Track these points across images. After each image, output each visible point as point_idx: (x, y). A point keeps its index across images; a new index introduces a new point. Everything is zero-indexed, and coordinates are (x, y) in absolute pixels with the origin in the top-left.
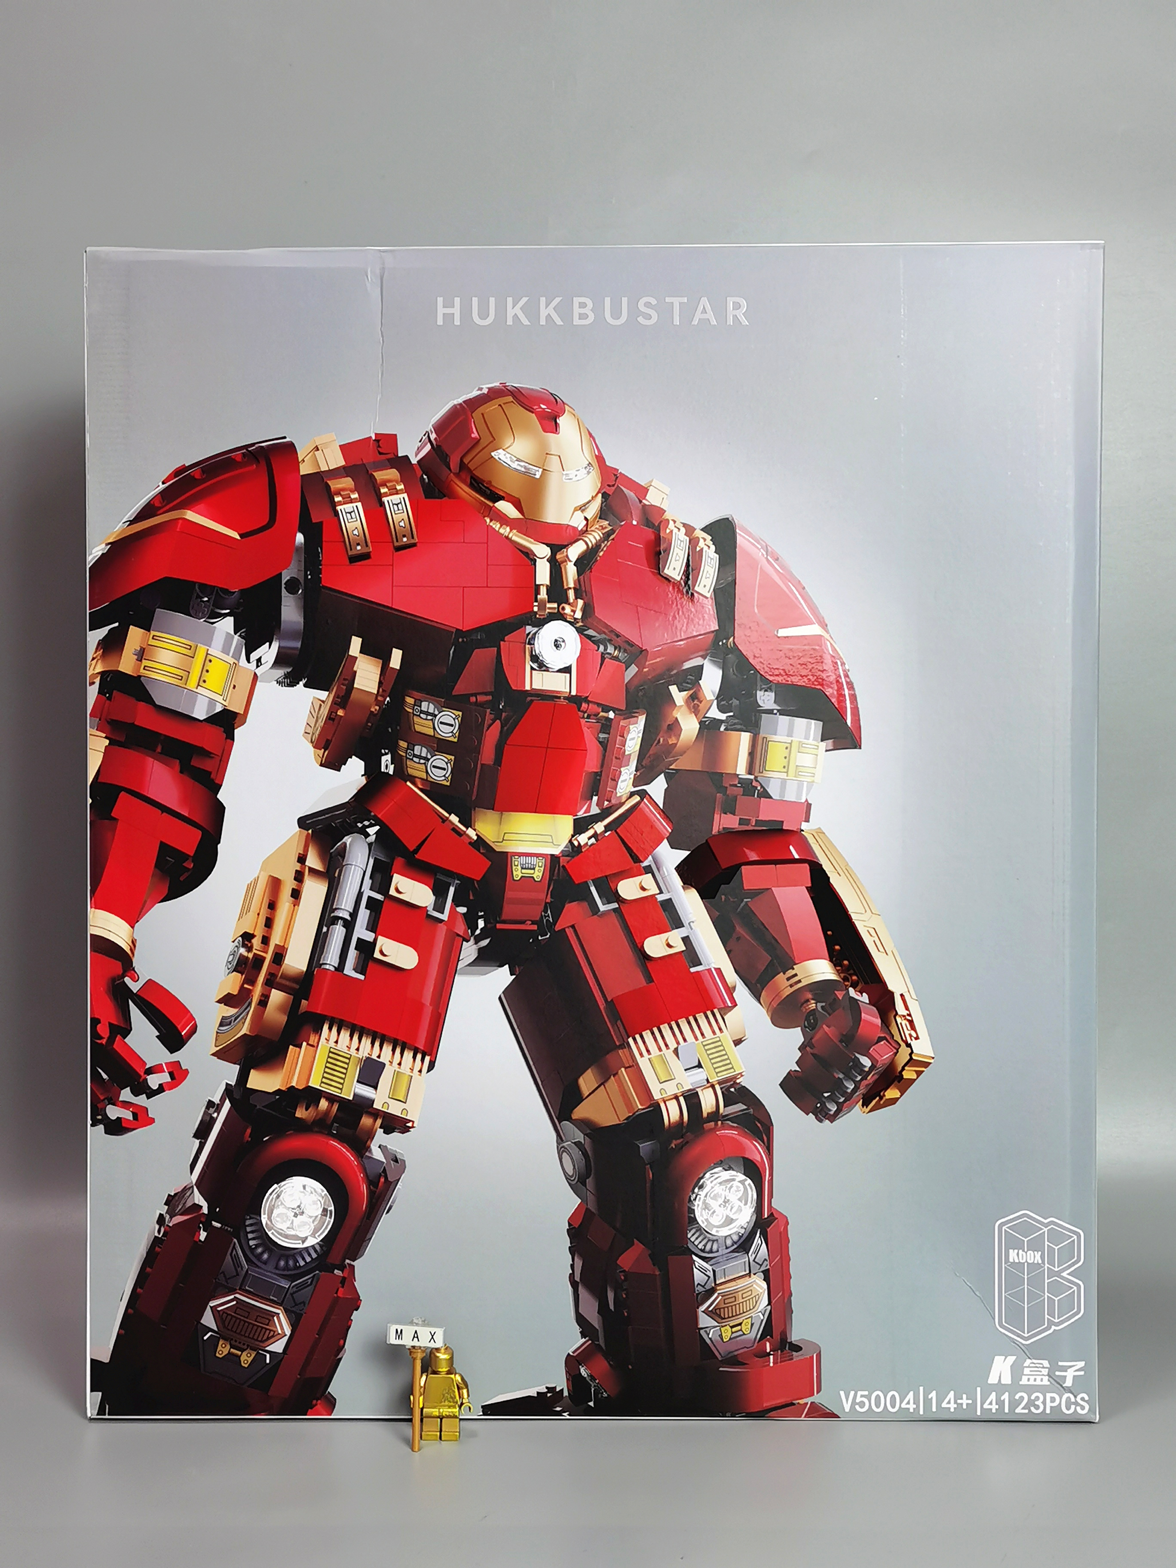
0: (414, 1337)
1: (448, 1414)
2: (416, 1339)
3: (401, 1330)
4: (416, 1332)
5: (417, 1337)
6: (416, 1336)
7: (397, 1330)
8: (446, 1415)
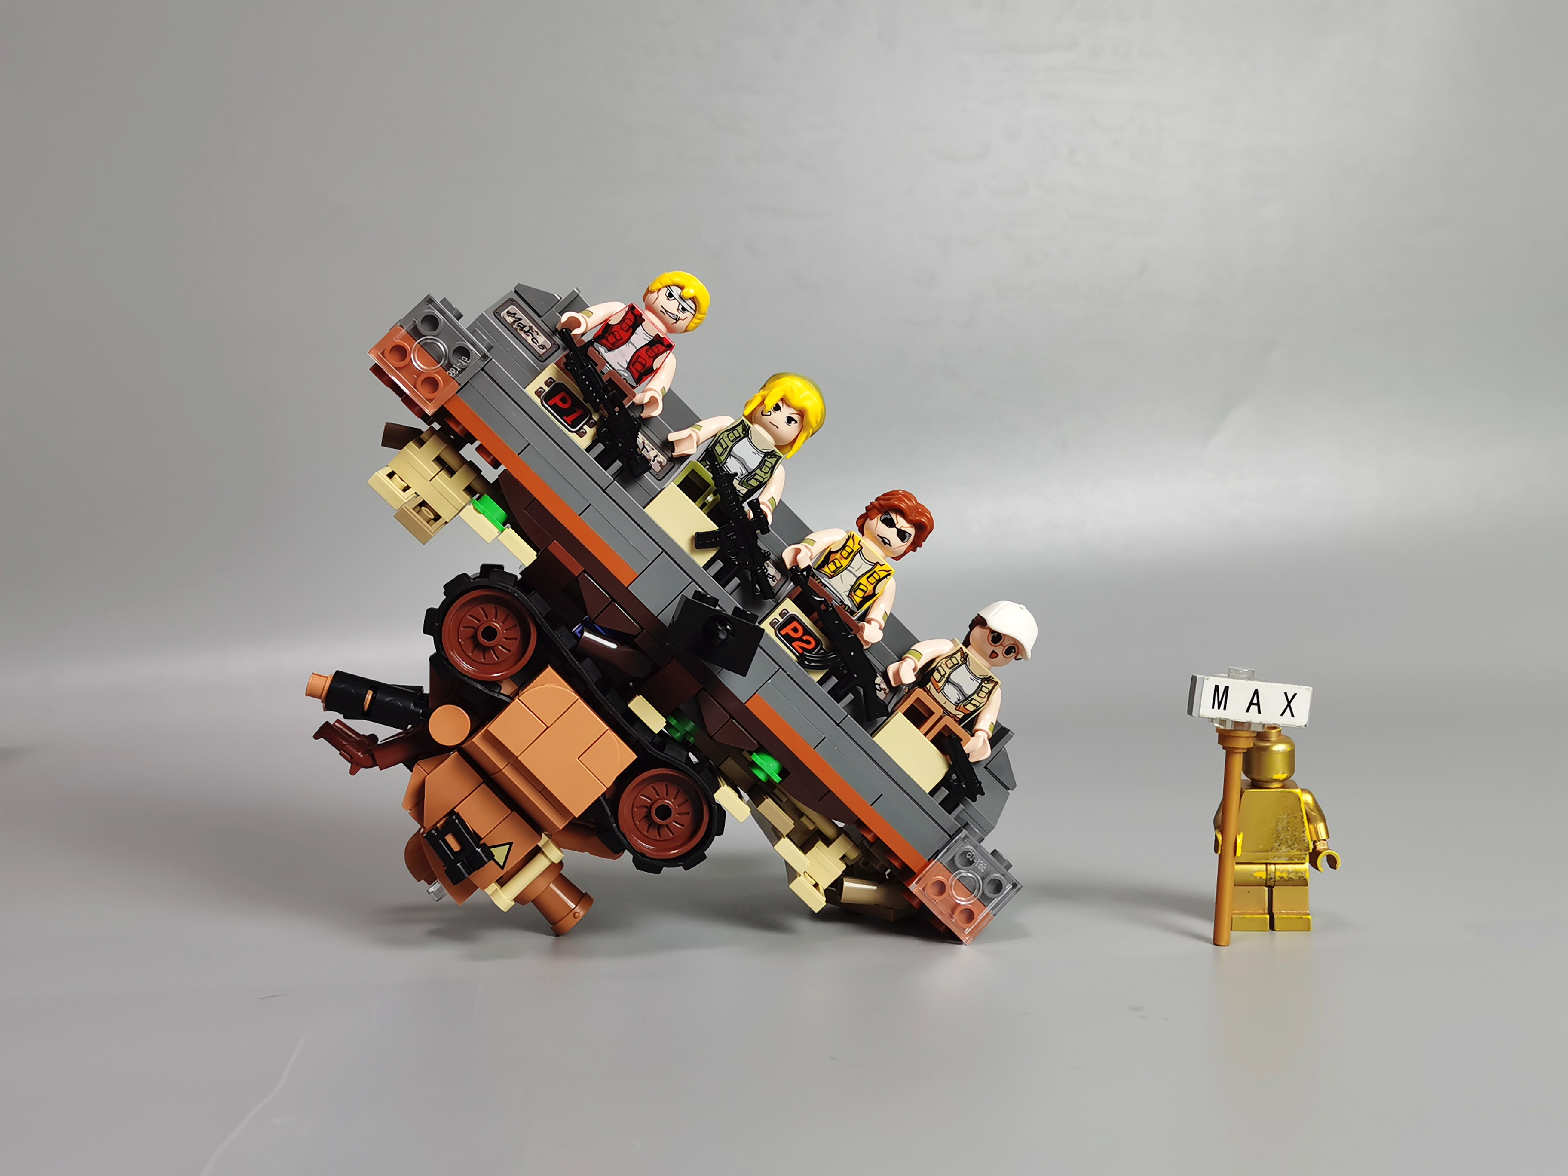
0: (1251, 704)
1: (1285, 875)
2: (1254, 708)
3: (1227, 688)
4: (1256, 692)
5: (1258, 704)
6: (1255, 701)
7: (1217, 688)
8: (1282, 878)
